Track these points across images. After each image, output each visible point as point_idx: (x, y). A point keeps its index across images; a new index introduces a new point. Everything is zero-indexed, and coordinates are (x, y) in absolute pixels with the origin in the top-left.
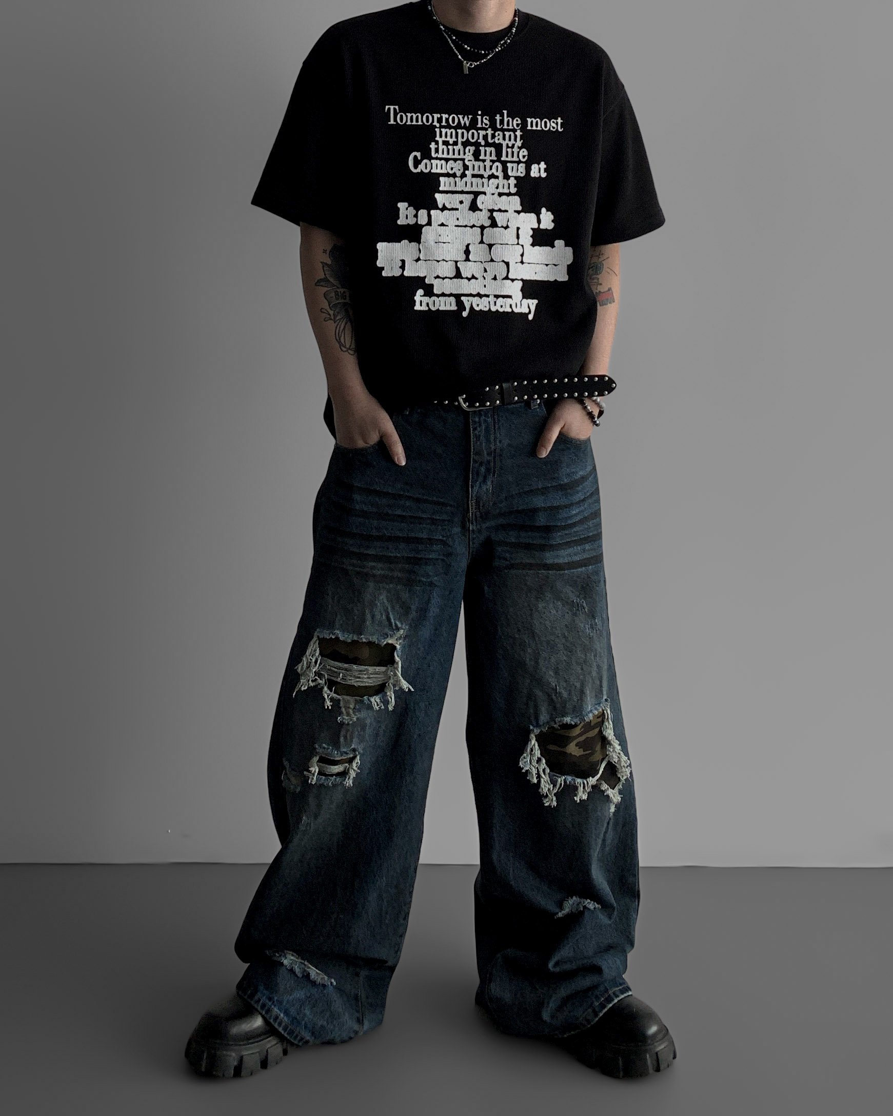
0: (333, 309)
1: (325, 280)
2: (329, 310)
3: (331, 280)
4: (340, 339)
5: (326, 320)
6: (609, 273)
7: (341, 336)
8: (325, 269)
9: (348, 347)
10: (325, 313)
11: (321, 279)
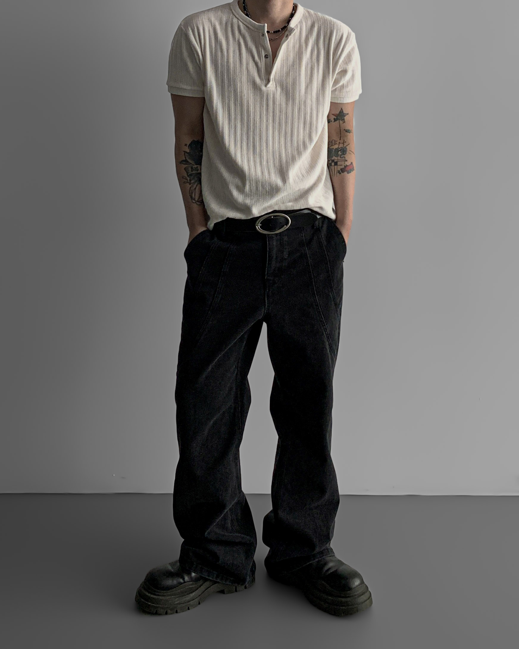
0: (190, 177)
2: (187, 177)
3: (190, 161)
5: (185, 182)
6: (350, 153)
7: (193, 193)
8: (186, 154)
9: (196, 200)
10: (185, 179)
11: (183, 160)
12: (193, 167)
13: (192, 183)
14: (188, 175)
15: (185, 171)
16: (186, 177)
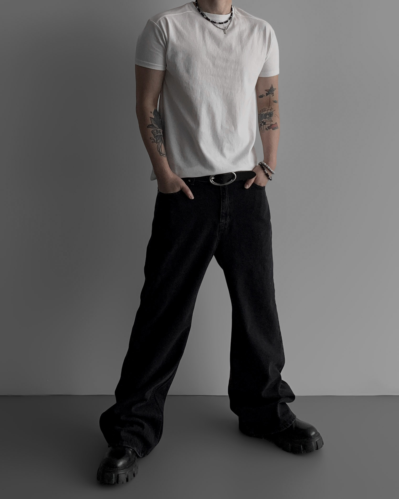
1: (152, 125)
6: (276, 116)
9: (163, 154)
10: (152, 139)
11: (150, 125)
12: (157, 130)
13: (158, 142)
14: (155, 136)
15: (152, 133)
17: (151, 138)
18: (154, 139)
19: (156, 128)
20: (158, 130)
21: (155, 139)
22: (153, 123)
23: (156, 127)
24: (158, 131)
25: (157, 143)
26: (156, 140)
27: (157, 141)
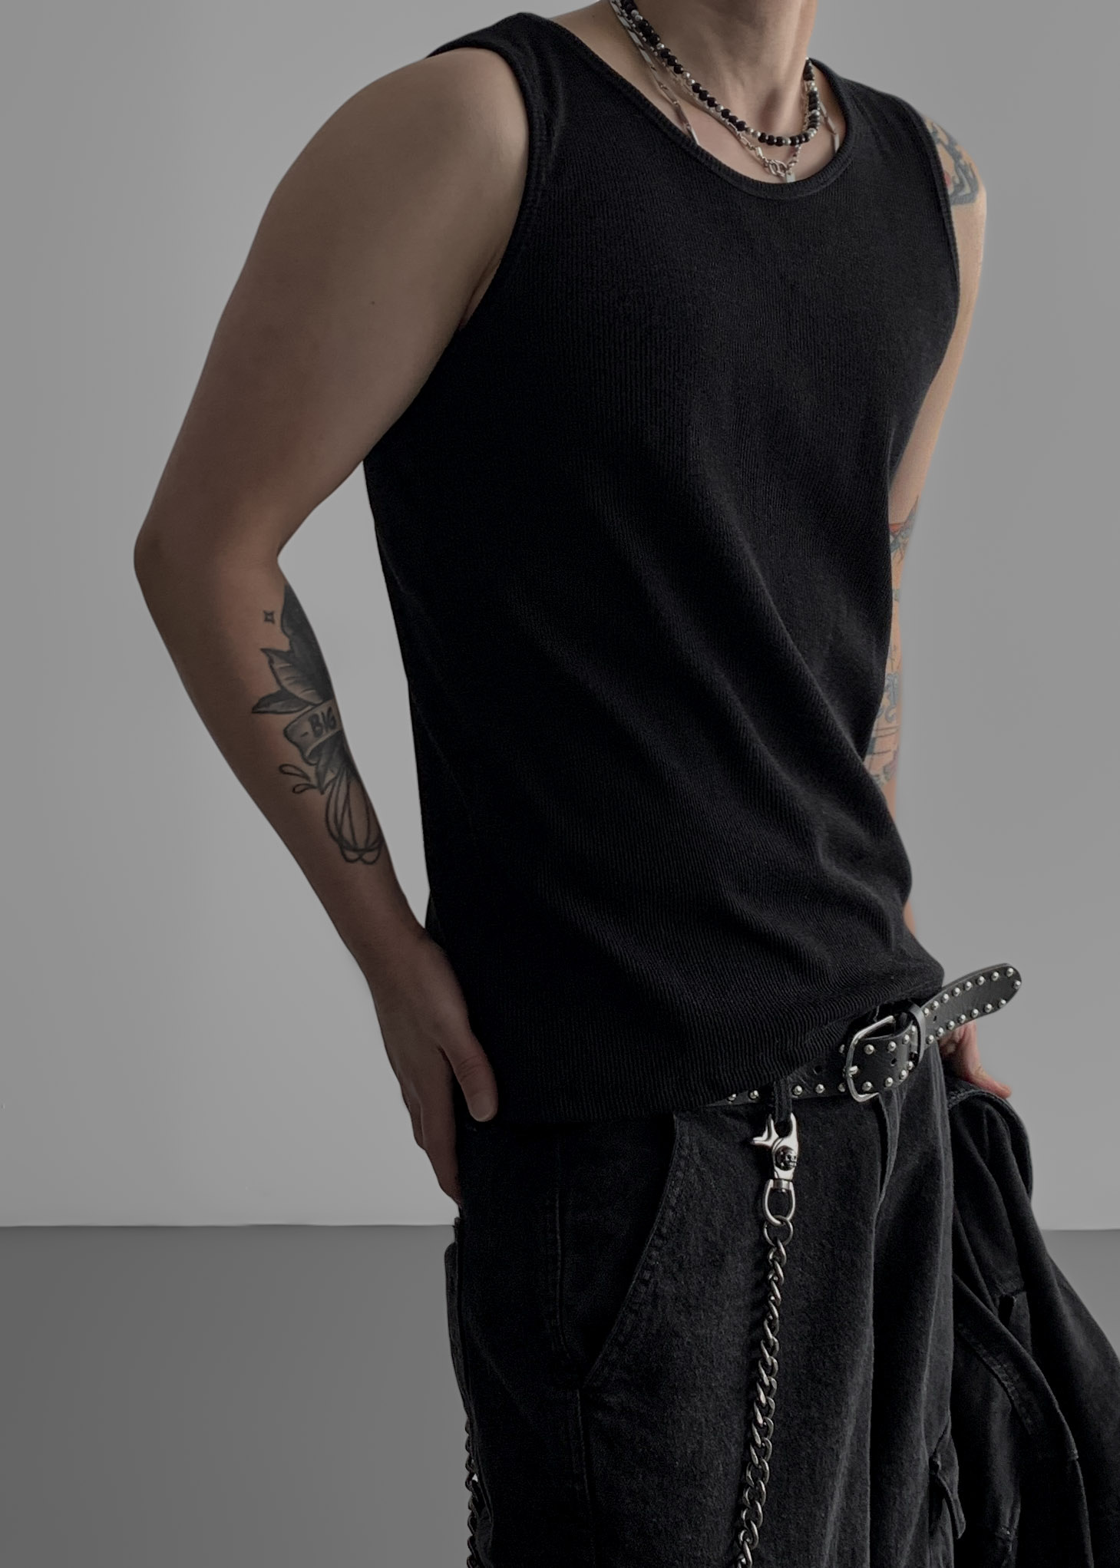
0: (314, 762)
1: (283, 695)
2: (305, 766)
3: (296, 690)
4: (340, 830)
5: (297, 790)
7: (342, 823)
8: (277, 666)
9: (361, 845)
10: (294, 775)
11: (271, 696)
12: (316, 716)
13: (328, 784)
14: (307, 754)
15: (291, 741)
16: (295, 767)
17: (286, 765)
18: (301, 771)
19: (309, 708)
20: (318, 711)
21: (310, 771)
22: (285, 684)
23: (308, 703)
24: (321, 720)
25: (322, 793)
26: (317, 774)
27: (324, 780)
